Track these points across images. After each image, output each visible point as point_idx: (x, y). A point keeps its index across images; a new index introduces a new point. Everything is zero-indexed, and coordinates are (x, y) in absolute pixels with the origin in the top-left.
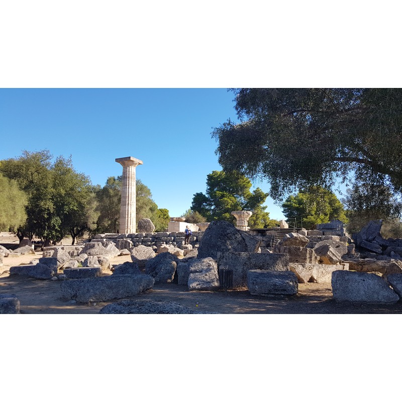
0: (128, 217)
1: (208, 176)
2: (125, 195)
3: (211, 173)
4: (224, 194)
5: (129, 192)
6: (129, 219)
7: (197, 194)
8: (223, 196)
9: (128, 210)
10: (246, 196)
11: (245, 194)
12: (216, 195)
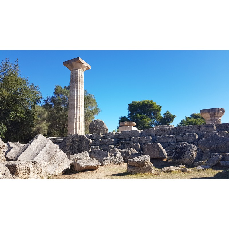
0: (76, 121)
1: (129, 105)
2: (73, 99)
3: (131, 103)
4: (143, 116)
5: (77, 95)
6: (78, 123)
7: (122, 117)
8: (142, 118)
9: (77, 114)
10: (158, 117)
11: (158, 116)
12: (137, 117)
